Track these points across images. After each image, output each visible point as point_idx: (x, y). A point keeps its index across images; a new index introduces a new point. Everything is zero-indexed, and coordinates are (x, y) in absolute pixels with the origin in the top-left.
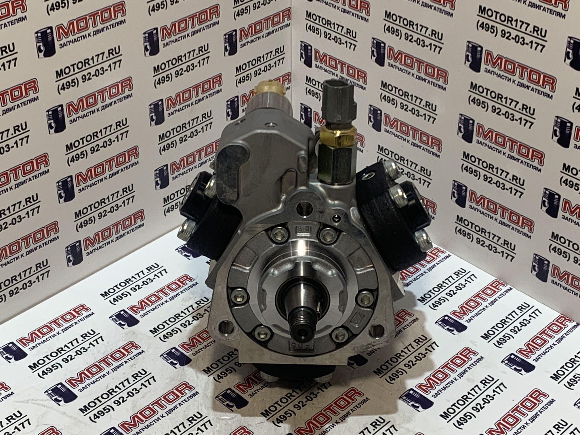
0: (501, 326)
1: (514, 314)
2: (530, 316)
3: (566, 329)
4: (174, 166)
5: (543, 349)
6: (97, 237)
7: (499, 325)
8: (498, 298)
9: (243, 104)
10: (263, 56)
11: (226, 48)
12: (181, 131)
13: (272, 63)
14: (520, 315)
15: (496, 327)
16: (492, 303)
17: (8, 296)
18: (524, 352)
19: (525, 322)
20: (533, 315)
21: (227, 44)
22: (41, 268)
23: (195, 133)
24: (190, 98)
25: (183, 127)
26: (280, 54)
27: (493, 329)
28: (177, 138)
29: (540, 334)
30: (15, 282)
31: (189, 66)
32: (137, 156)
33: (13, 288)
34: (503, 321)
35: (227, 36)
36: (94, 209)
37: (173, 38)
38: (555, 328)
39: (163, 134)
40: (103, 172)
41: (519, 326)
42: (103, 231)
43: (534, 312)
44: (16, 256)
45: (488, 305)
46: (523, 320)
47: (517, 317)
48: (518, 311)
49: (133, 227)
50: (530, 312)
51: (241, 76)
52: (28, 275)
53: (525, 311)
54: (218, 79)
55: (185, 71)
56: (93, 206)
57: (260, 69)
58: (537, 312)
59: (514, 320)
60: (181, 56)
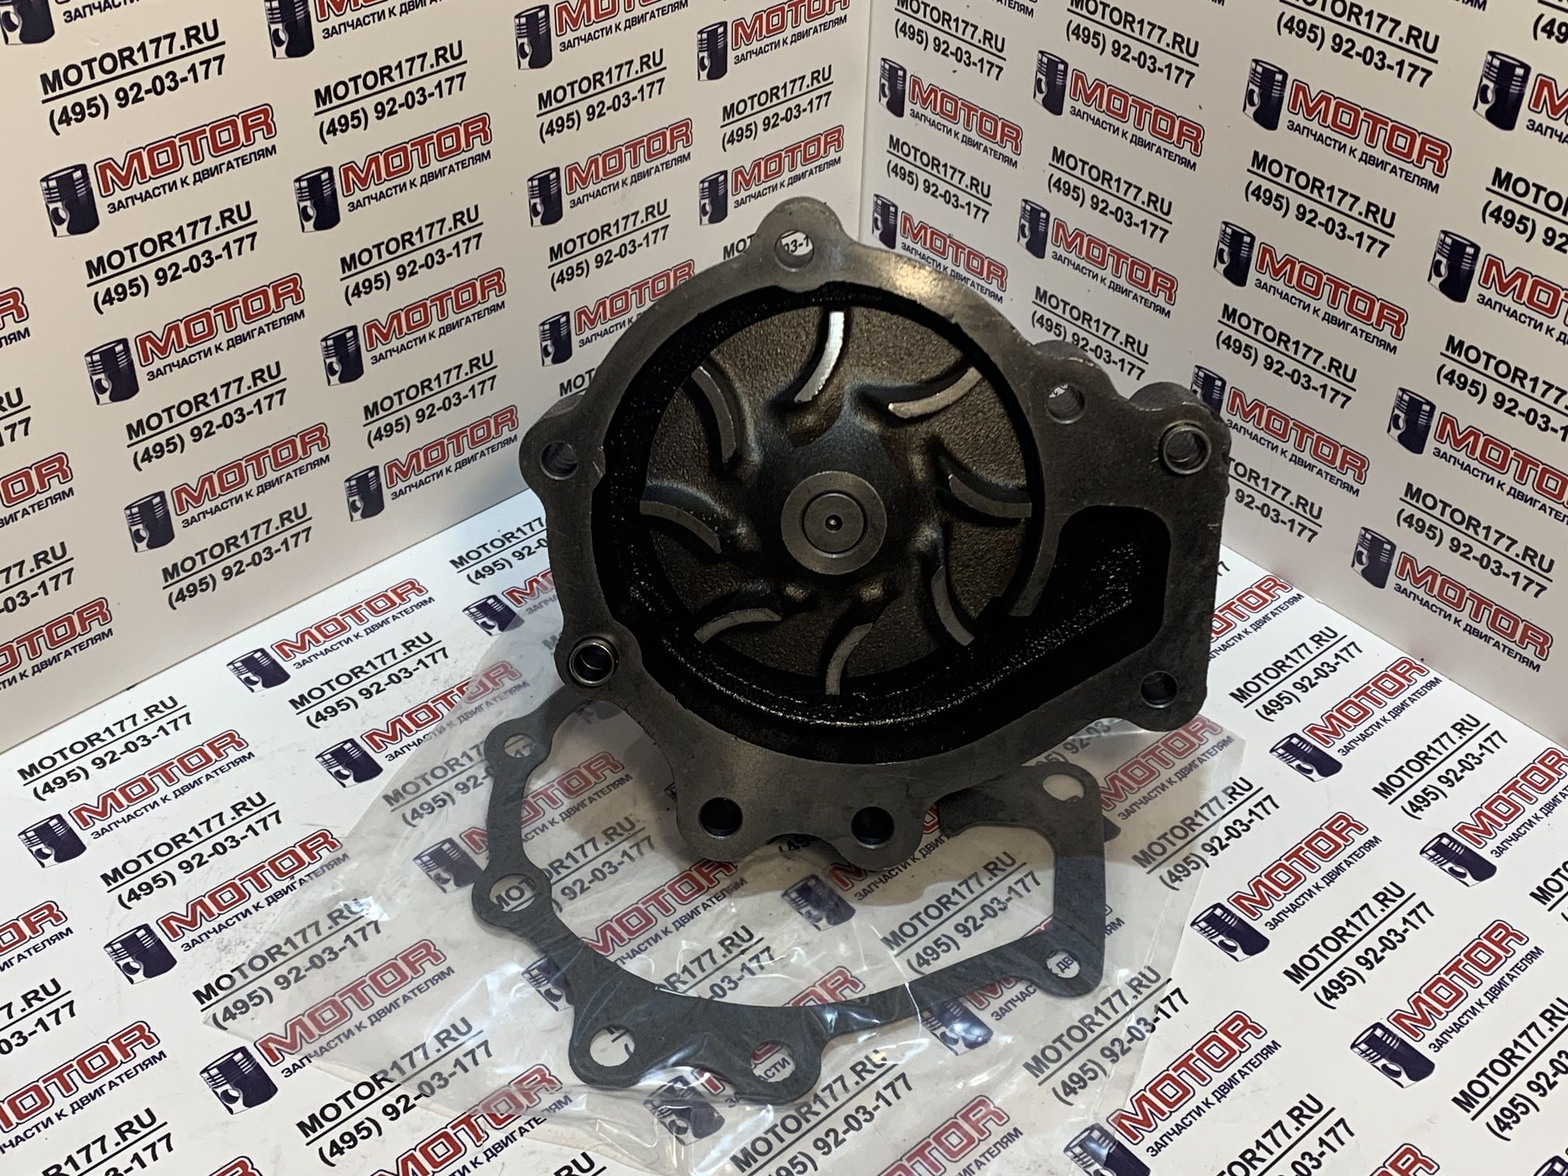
0: (1274, 674)
1: (1302, 650)
2: (1337, 656)
3: (1413, 689)
4: (583, 317)
5: (1361, 729)
6: (414, 460)
7: (1269, 672)
8: (1270, 616)
9: (736, 190)
10: (785, 87)
11: (701, 61)
12: (600, 242)
13: (804, 102)
14: (1316, 652)
15: (1263, 676)
16: (1258, 625)
17: (219, 578)
18: (1320, 733)
19: (1325, 668)
20: (1344, 654)
21: (705, 54)
22: (292, 521)
23: (630, 248)
24: (620, 168)
25: (603, 232)
26: (823, 83)
27: (1257, 681)
28: (591, 257)
29: (1356, 697)
30: (234, 550)
31: (617, 97)
32: (501, 289)
33: (230, 562)
34: (1280, 664)
35: (705, 36)
36: (406, 402)
37: (583, 31)
38: (1389, 685)
39: (560, 246)
40: (426, 321)
41: (1313, 676)
42: (427, 449)
43: (1345, 649)
44: (236, 494)
45: (1250, 629)
46: (1322, 665)
47: (1308, 657)
48: (1312, 645)
49: (494, 442)
50: (1336, 649)
51: (735, 127)
52: (262, 535)
53: (1326, 645)
54: (682, 131)
55: (609, 108)
56: (404, 395)
57: (777, 114)
58: (1352, 649)
59: (1302, 662)
60: (601, 73)
